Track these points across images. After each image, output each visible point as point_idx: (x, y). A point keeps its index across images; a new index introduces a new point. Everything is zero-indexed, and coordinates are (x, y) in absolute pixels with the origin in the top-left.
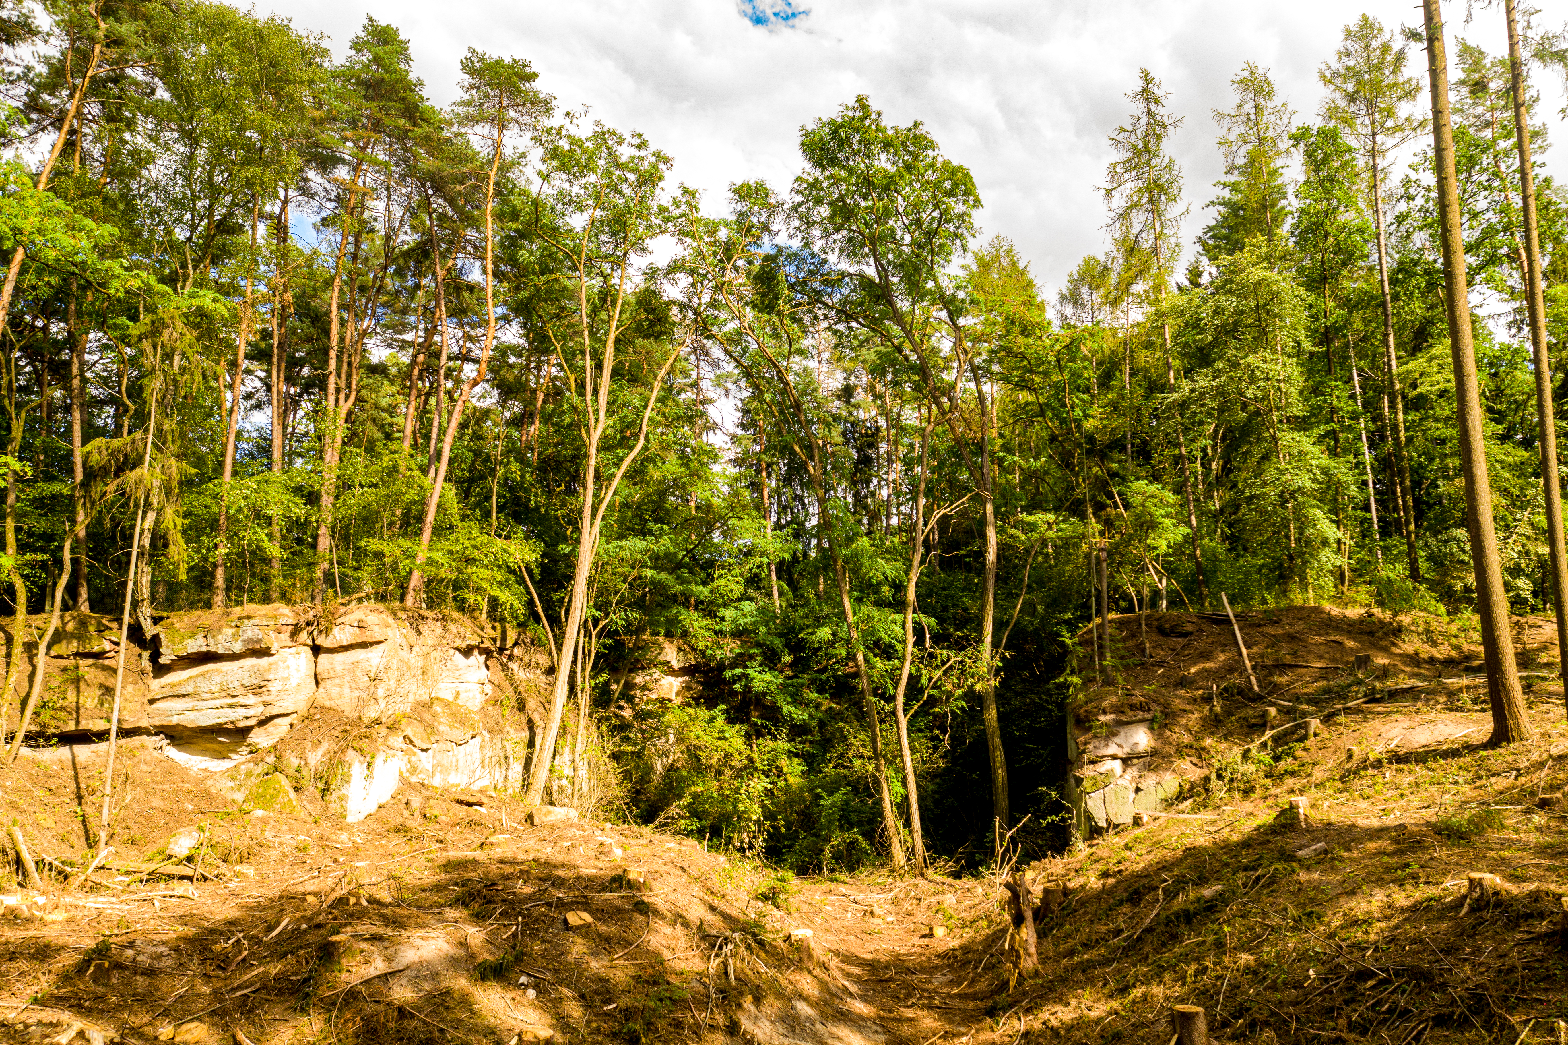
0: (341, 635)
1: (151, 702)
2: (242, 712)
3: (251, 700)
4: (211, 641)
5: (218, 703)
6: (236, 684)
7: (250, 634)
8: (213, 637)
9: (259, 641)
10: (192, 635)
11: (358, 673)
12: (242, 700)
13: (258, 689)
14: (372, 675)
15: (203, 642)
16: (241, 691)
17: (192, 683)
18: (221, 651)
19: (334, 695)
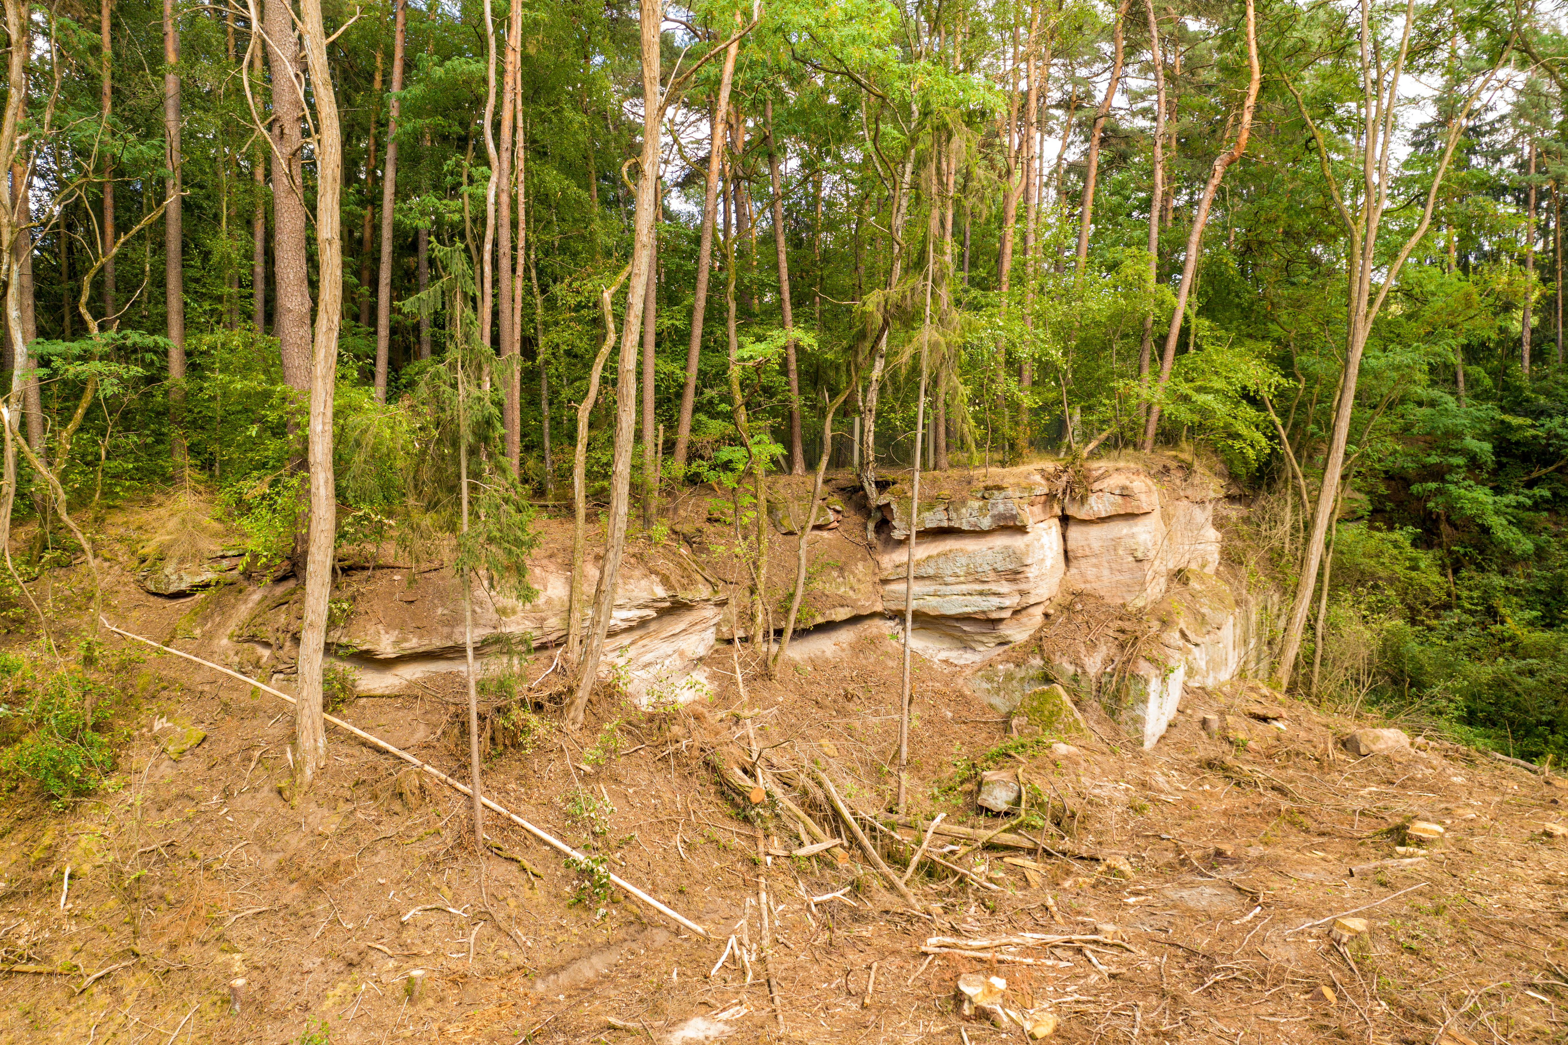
0: (1098, 505)
1: (885, 582)
2: (995, 601)
3: (1005, 587)
4: (953, 515)
5: (964, 588)
6: (987, 568)
7: (1001, 508)
8: (956, 510)
9: (1014, 517)
10: (931, 507)
11: (1121, 552)
12: (994, 587)
13: (1014, 575)
14: (1140, 555)
15: (943, 516)
16: (992, 576)
17: (932, 564)
18: (965, 527)
19: (1090, 578)
